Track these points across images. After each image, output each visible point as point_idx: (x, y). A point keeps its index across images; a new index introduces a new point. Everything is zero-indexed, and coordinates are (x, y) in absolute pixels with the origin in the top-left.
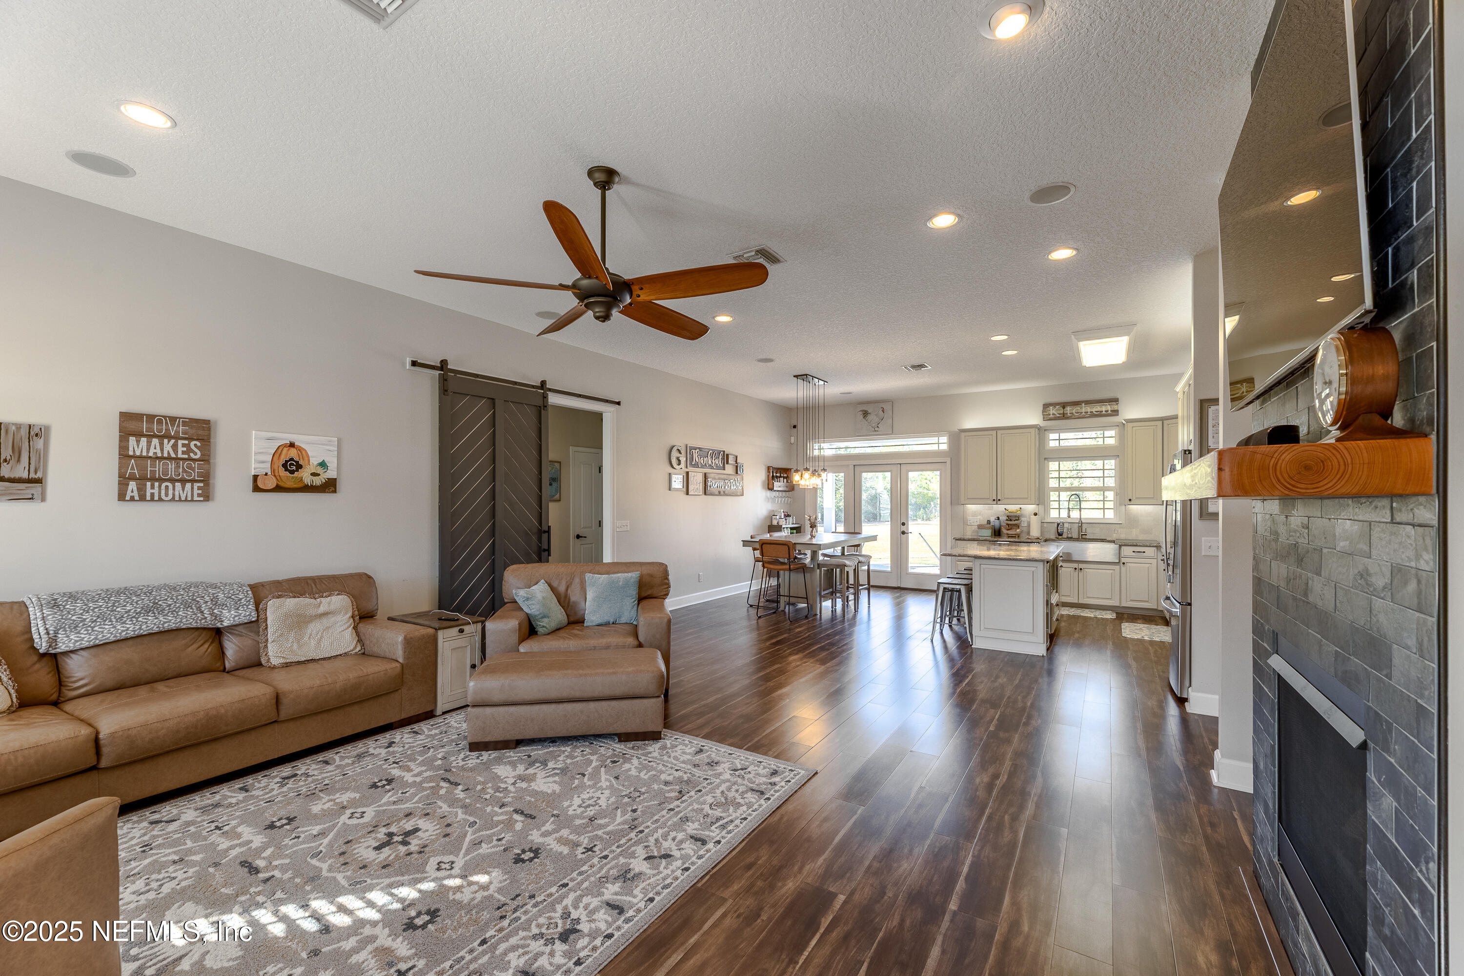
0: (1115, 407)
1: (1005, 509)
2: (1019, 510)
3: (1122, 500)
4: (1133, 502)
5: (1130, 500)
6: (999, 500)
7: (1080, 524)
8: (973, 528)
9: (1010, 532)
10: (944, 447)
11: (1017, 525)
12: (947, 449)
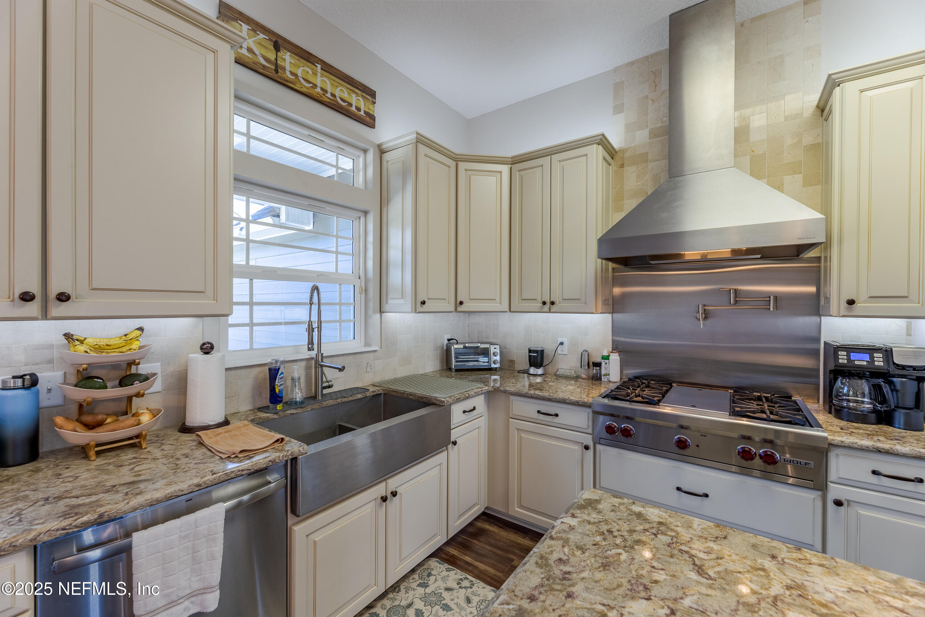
0: (371, 110)
1: (68, 336)
2: (137, 338)
3: (373, 303)
4: (425, 308)
5: (423, 303)
6: (63, 298)
7: (317, 361)
9: (106, 434)
11: (129, 398)
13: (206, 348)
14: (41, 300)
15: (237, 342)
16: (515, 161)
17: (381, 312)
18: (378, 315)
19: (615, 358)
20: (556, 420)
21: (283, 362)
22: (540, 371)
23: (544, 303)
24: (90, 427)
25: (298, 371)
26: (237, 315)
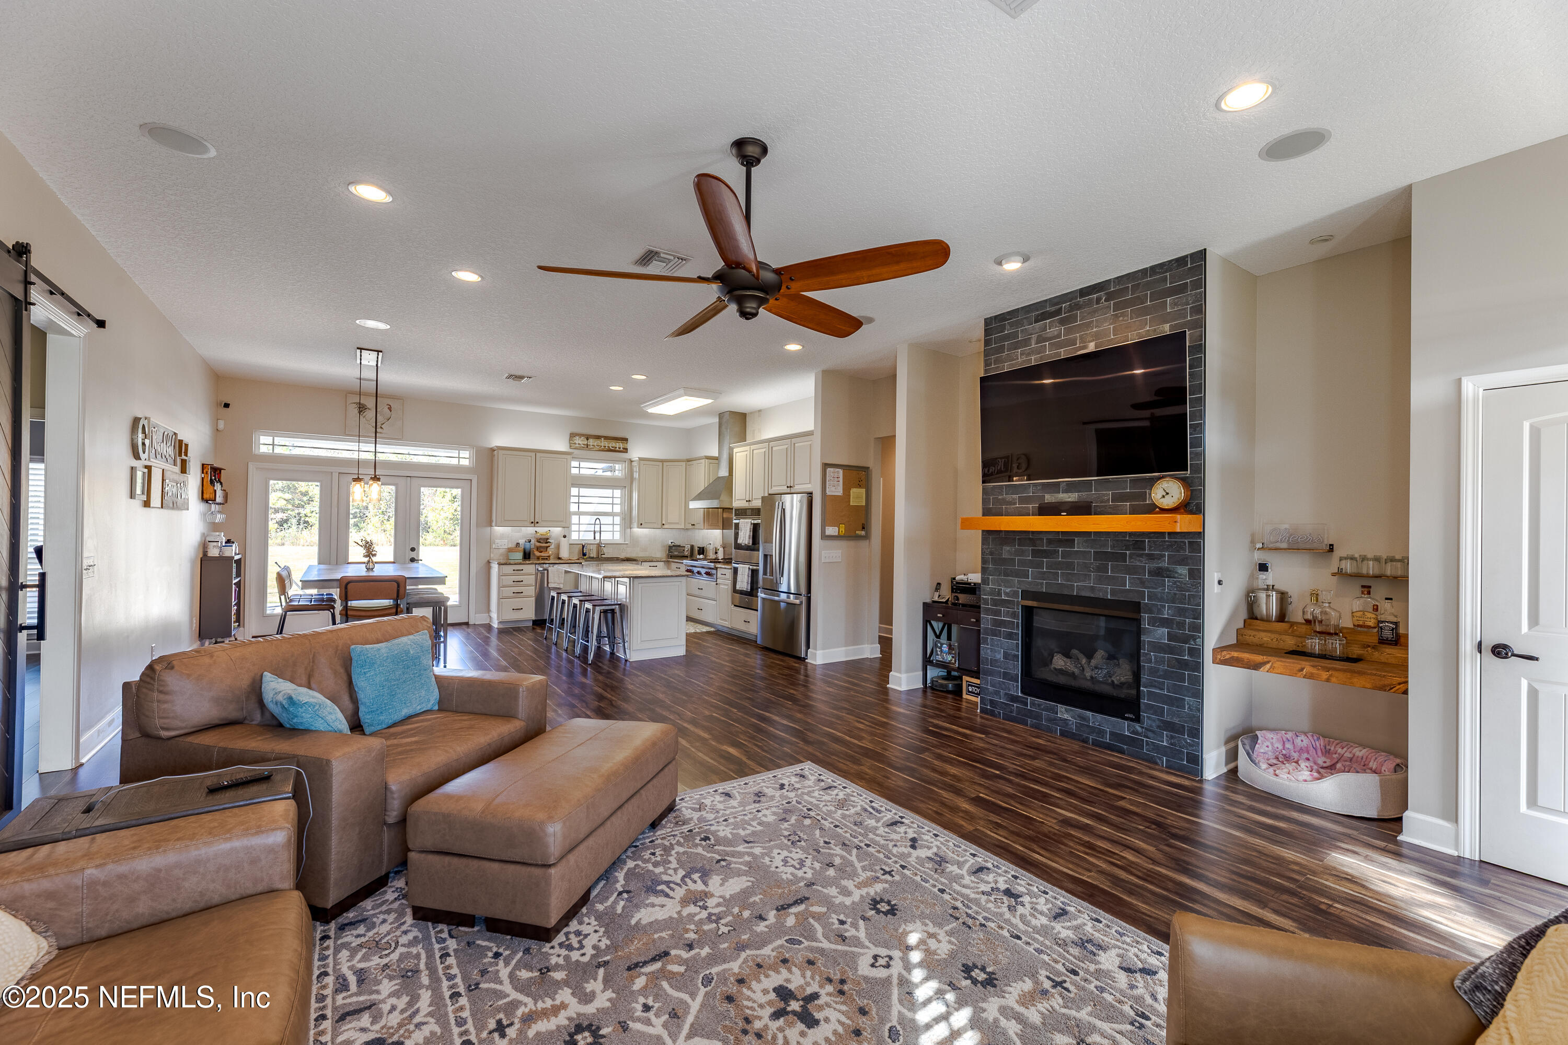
0: (625, 446)
1: (536, 532)
2: (549, 533)
3: (627, 524)
4: (643, 526)
5: (643, 524)
6: (538, 523)
7: (599, 544)
8: (501, 551)
9: (542, 554)
10: (465, 462)
11: (547, 547)
12: (471, 466)
13: (565, 537)
14: (534, 523)
15: (574, 536)
17: (631, 528)
18: (629, 529)
21: (587, 544)
22: (701, 556)
23: (692, 525)
24: (540, 552)
25: (594, 548)
26: (574, 528)
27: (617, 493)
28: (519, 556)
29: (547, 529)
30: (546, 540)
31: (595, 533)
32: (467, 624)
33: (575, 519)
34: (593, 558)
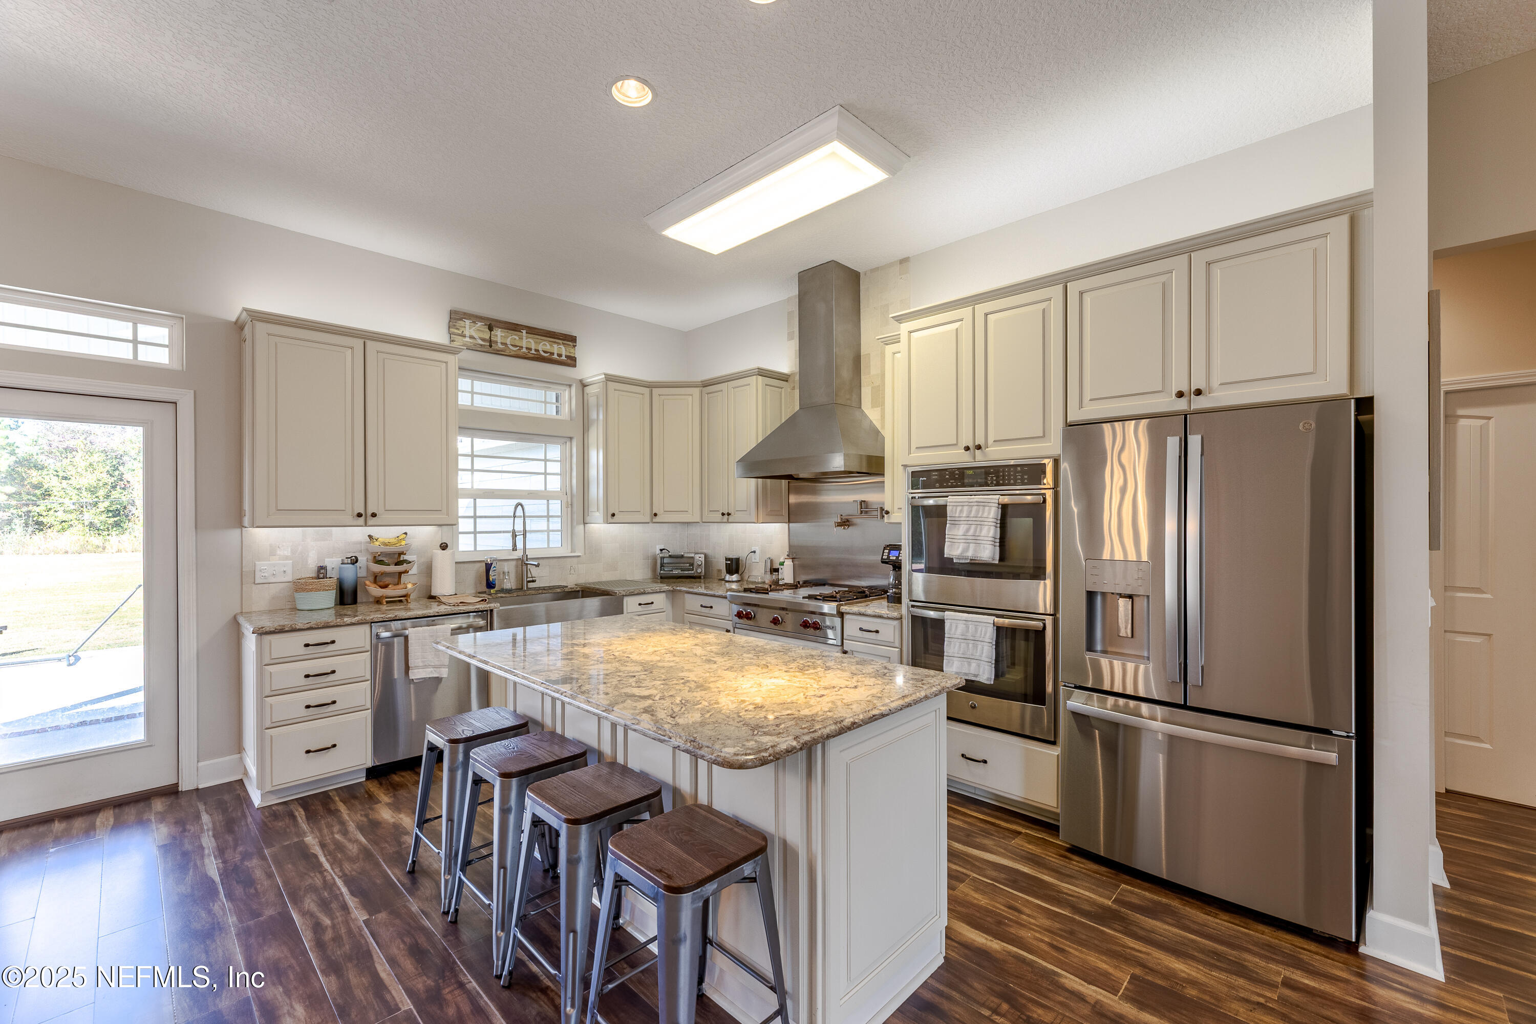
1: (370, 537)
2: (404, 539)
3: (578, 515)
4: (615, 519)
5: (613, 515)
6: (374, 515)
7: (523, 561)
8: (274, 590)
9: (390, 592)
10: (160, 357)
11: (400, 574)
12: (176, 366)
13: (444, 547)
14: (365, 516)
15: (465, 544)
16: (706, 384)
17: (585, 523)
18: (582, 526)
19: (789, 563)
20: (712, 611)
21: (496, 560)
22: (735, 577)
23: (723, 514)
24: (382, 587)
25: (510, 568)
26: (465, 525)
27: (554, 452)
28: (328, 598)
29: (397, 531)
30: (398, 558)
31: (514, 536)
32: (171, 792)
33: (464, 506)
34: (509, 591)
